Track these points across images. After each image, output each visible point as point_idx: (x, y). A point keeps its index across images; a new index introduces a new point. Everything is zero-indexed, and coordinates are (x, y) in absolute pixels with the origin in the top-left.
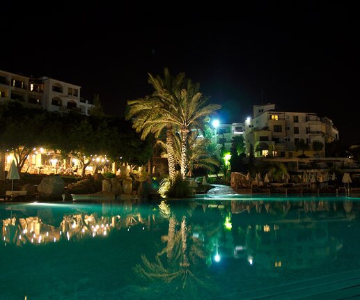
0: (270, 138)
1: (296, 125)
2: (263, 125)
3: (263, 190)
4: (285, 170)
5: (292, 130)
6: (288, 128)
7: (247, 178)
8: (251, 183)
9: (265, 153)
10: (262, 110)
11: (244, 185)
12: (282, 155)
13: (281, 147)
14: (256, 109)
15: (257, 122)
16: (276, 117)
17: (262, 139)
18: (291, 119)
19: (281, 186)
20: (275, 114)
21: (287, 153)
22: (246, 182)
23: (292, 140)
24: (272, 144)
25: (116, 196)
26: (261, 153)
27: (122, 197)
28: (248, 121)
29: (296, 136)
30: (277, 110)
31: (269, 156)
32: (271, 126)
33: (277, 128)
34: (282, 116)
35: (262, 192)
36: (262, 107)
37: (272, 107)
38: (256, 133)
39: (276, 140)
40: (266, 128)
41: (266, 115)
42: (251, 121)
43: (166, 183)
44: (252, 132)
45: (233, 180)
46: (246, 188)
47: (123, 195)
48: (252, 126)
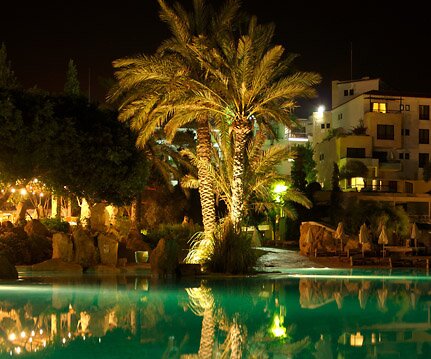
0: (368, 152)
1: (424, 124)
2: (355, 124)
3: (376, 260)
4: (406, 218)
5: (415, 134)
6: (408, 132)
7: (338, 234)
8: (344, 245)
9: (358, 183)
10: (352, 92)
11: (328, 249)
12: (392, 187)
13: (388, 169)
14: (338, 88)
15: (340, 117)
16: (383, 107)
17: (352, 153)
18: (415, 112)
19: (407, 253)
20: (379, 101)
21: (401, 185)
22: (334, 242)
23: (415, 157)
24: (374, 165)
25: (85, 269)
26: (349, 183)
27: (100, 271)
28: (319, 114)
29: (423, 148)
30: (385, 92)
31: (367, 189)
32: (371, 126)
33: (385, 132)
34: (395, 105)
35: (373, 264)
36: (351, 85)
37: (374, 84)
38: (339, 141)
39: (381, 156)
40: (360, 131)
41: (361, 101)
42: (326, 116)
43: (202, 242)
44: (329, 139)
45: (305, 237)
46: (333, 254)
47: (100, 267)
48: (328, 126)
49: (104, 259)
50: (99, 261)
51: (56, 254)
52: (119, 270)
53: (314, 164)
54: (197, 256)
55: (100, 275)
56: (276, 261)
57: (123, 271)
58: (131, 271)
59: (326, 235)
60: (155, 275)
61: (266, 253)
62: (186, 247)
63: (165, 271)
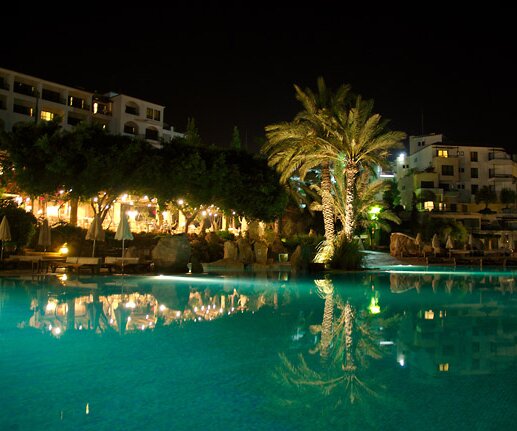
0: (436, 185)
1: (474, 165)
2: (426, 165)
3: (445, 260)
4: (464, 230)
5: (468, 172)
6: (463, 170)
7: (417, 241)
8: (422, 249)
9: (429, 205)
10: (423, 143)
11: (410, 251)
12: (453, 208)
13: (452, 196)
14: (414, 141)
15: (416, 160)
16: (445, 153)
17: (424, 185)
18: (468, 156)
19: (466, 255)
20: (443, 149)
21: (459, 207)
22: (414, 247)
23: (468, 187)
24: (440, 193)
25: (245, 266)
26: (423, 206)
27: (255, 267)
28: (401, 159)
29: (474, 181)
30: (446, 143)
31: (436, 210)
32: (438, 166)
33: (447, 170)
34: (454, 152)
35: (442, 262)
36: (423, 139)
37: (439, 138)
38: (415, 177)
39: (445, 187)
40: (430, 170)
41: (430, 150)
42: (406, 159)
43: (325, 248)
44: (408, 175)
45: (394, 244)
46: (414, 256)
47: (255, 264)
48: (408, 166)
49: (258, 259)
50: (255, 260)
51: (226, 256)
52: (268, 267)
53: (398, 193)
54: (322, 257)
55: (255, 270)
56: (374, 260)
57: (271, 267)
58: (276, 267)
59: (408, 242)
60: (294, 271)
61: (367, 254)
62: (315, 252)
63: (301, 268)
